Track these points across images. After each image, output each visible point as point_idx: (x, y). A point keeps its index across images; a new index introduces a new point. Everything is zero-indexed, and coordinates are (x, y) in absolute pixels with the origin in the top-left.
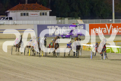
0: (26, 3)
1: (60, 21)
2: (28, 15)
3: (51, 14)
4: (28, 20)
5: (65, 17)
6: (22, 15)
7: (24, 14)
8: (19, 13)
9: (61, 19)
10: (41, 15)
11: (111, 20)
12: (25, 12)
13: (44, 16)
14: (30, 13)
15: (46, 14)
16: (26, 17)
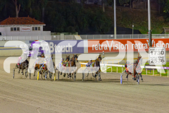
0: (17, 17)
1: (55, 36)
2: (18, 29)
3: (45, 29)
4: (19, 35)
5: (61, 32)
6: (12, 30)
7: (15, 29)
8: (8, 28)
9: (56, 34)
10: (33, 29)
11: (112, 36)
12: (16, 26)
13: (38, 31)
14: (21, 27)
15: (39, 29)
16: (17, 32)
